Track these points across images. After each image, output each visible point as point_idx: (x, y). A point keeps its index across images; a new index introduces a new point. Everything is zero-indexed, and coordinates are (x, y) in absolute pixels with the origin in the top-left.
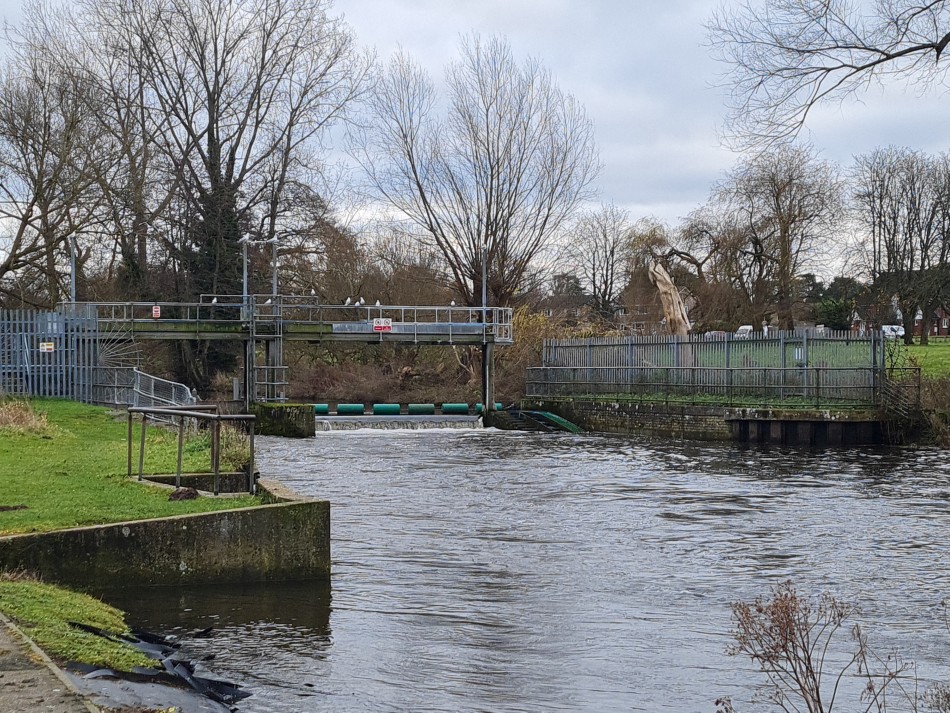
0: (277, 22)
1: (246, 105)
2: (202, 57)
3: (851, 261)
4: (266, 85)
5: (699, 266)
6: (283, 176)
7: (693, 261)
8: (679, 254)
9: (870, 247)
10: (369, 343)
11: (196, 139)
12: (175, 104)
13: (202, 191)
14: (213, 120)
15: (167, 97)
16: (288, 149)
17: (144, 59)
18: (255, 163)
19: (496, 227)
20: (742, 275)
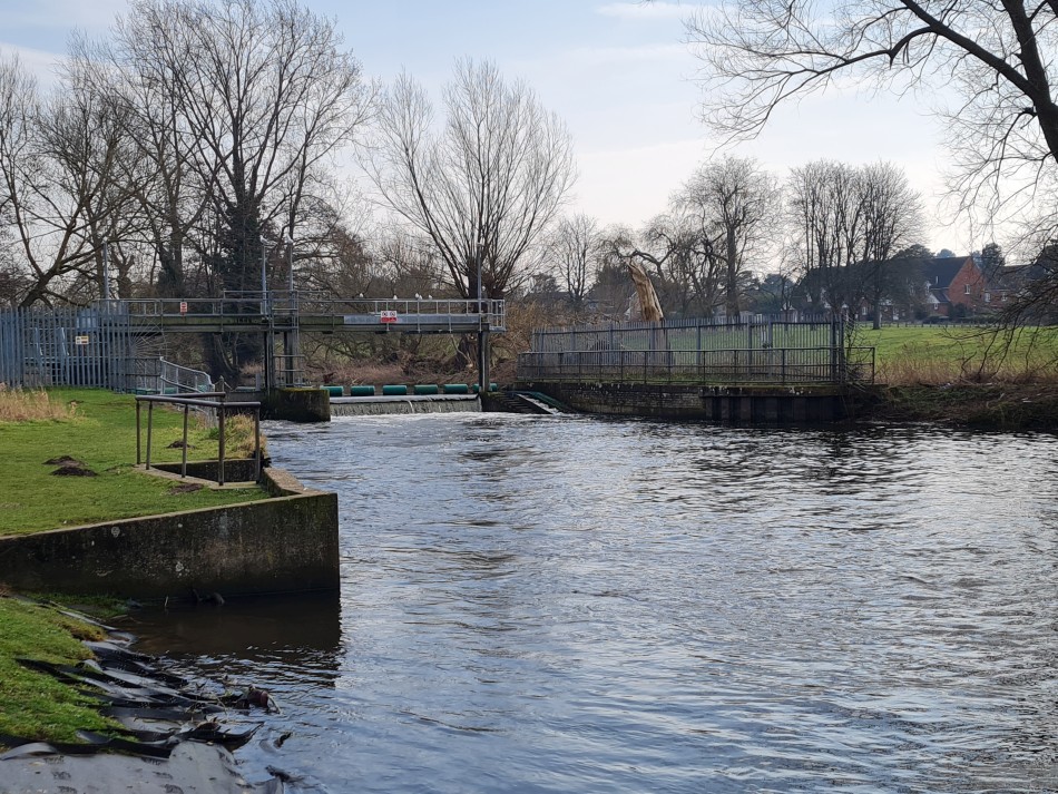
0: (291, 56)
1: (266, 129)
2: (227, 88)
3: (787, 259)
4: (284, 111)
5: (659, 264)
6: (299, 190)
7: (652, 260)
8: (641, 255)
9: (803, 246)
10: (377, 333)
11: (223, 160)
12: (203, 129)
13: (229, 204)
14: (237, 144)
15: (196, 122)
16: (304, 167)
17: (176, 89)
18: (275, 180)
19: (488, 230)
20: (695, 272)
